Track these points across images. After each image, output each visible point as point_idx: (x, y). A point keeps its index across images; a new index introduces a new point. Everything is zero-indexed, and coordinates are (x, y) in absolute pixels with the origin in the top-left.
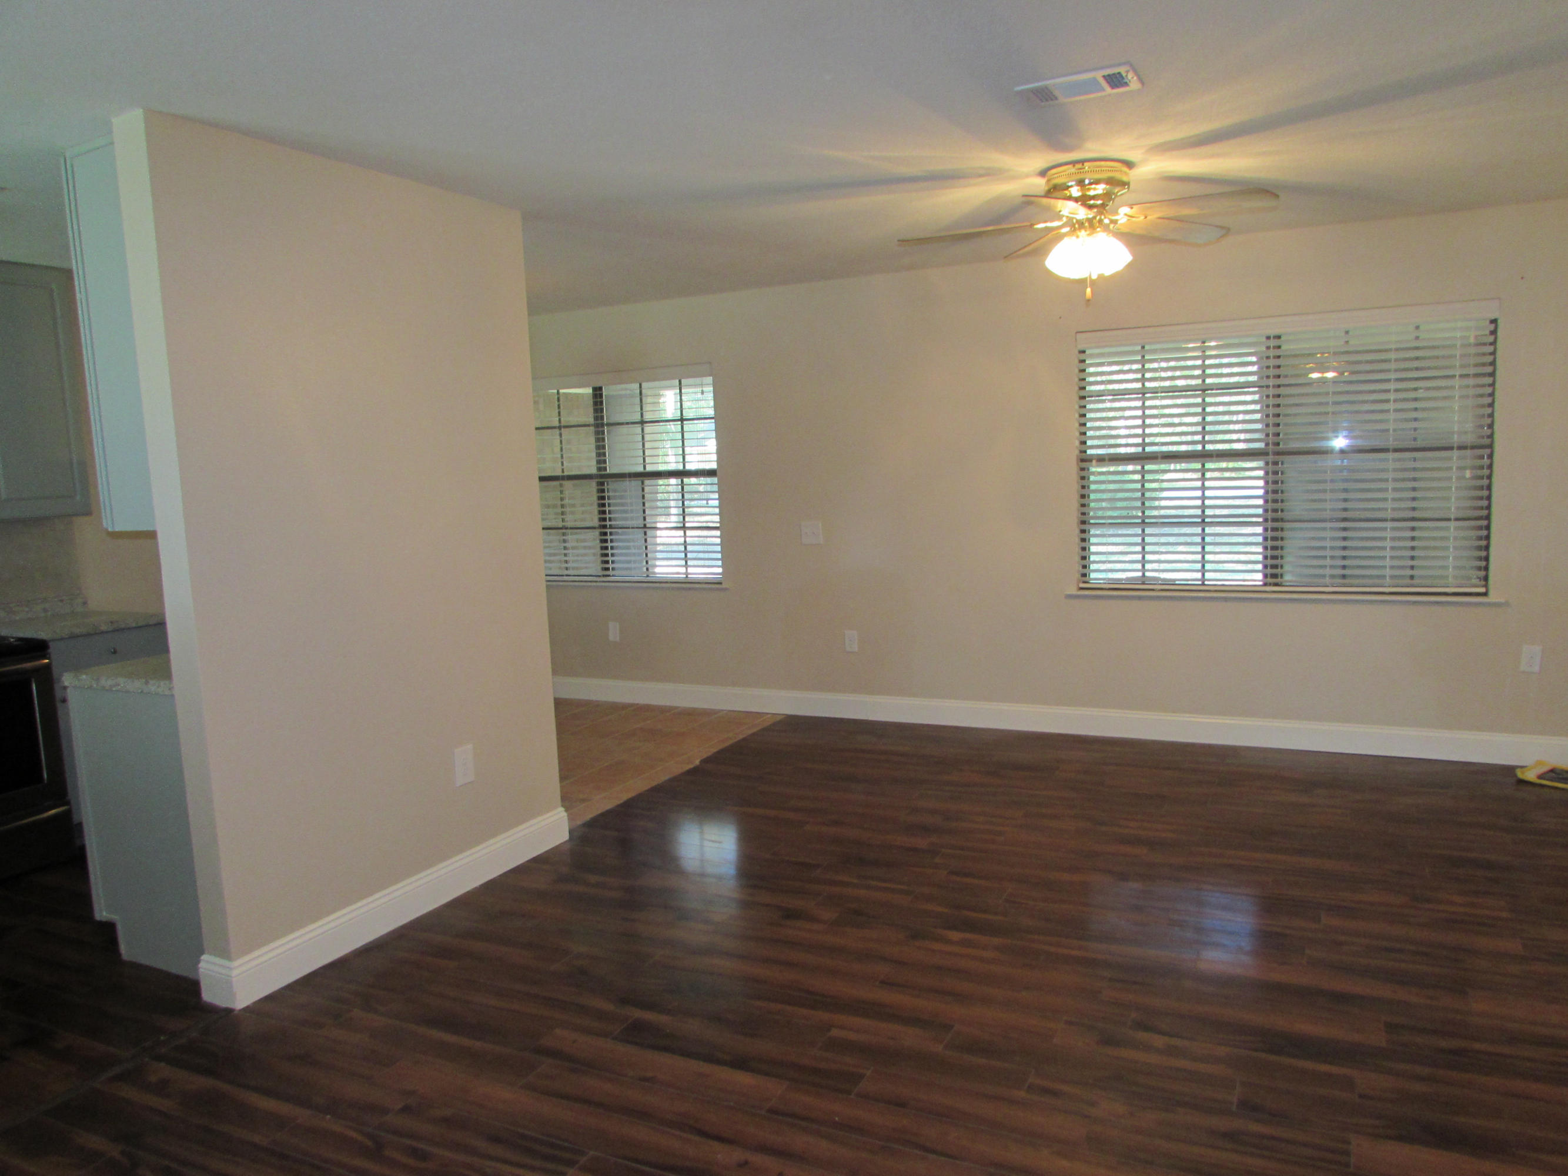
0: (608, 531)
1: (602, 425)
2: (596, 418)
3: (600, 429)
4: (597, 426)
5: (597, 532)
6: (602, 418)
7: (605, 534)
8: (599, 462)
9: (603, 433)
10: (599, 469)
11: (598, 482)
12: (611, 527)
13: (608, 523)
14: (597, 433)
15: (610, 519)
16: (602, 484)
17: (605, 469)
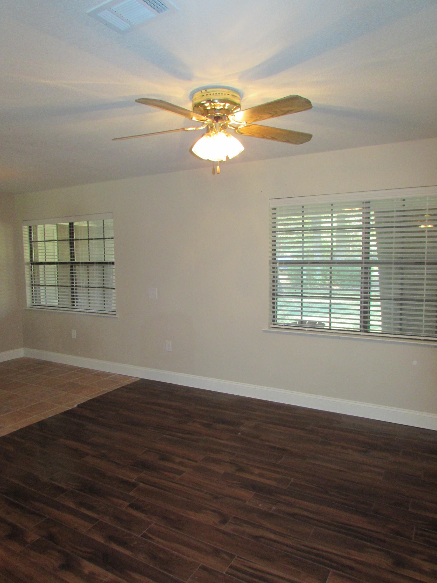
0: (75, 288)
1: (73, 240)
2: (70, 237)
3: (72, 242)
4: (70, 240)
5: (70, 288)
6: (73, 237)
7: (73, 289)
8: (71, 257)
9: (73, 243)
10: (71, 260)
11: (70, 266)
12: (76, 286)
13: (74, 284)
14: (71, 243)
15: (76, 283)
16: (72, 267)
17: (74, 260)
